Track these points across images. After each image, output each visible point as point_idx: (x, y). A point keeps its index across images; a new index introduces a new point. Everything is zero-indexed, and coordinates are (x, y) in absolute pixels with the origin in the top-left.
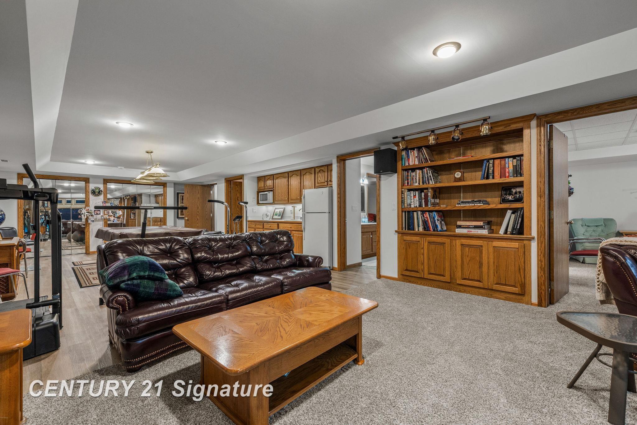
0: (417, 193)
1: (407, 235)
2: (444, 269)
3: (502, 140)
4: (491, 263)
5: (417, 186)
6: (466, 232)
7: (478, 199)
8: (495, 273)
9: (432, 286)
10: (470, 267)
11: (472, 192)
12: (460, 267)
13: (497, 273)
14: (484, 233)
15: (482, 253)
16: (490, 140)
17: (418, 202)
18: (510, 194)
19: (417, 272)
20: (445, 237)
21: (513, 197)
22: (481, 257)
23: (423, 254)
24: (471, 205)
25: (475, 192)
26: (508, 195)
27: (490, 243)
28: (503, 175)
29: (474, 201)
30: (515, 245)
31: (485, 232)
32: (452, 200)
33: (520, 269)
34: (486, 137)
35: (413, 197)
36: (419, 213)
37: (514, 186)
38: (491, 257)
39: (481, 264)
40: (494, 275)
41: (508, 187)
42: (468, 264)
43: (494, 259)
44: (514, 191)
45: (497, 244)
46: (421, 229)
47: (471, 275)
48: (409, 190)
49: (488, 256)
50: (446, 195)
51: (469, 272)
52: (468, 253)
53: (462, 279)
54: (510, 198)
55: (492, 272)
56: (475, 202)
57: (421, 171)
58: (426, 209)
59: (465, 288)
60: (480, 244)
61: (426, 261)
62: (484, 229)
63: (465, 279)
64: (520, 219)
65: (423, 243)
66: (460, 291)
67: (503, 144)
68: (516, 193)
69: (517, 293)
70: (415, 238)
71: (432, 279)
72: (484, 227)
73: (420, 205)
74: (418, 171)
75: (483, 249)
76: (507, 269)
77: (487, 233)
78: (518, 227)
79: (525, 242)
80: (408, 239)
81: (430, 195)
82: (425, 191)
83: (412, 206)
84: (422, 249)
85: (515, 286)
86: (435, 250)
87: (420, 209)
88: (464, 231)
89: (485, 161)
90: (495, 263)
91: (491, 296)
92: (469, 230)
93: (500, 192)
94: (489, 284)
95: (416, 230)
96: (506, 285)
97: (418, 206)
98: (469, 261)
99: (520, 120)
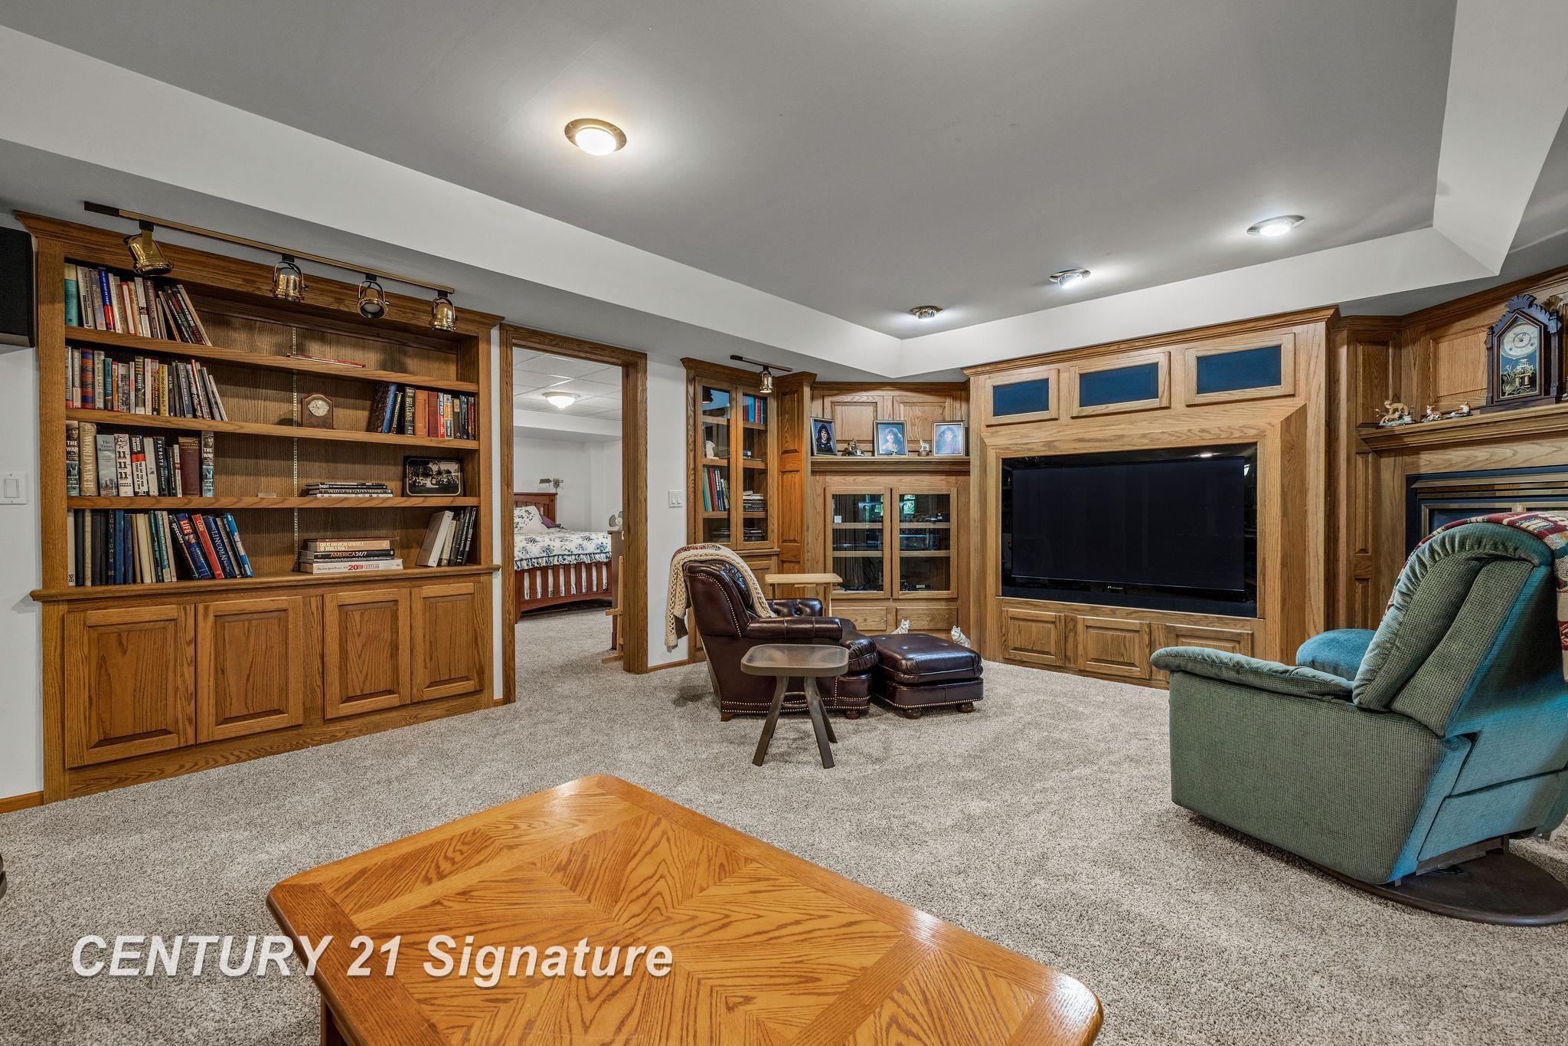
0: (149, 442)
1: (105, 604)
2: (284, 690)
3: (405, 344)
4: (419, 639)
5: (144, 417)
6: (346, 570)
7: (375, 482)
8: (428, 660)
9: (244, 756)
10: (366, 662)
11: (327, 461)
12: (337, 670)
13: (431, 658)
14: (395, 567)
15: (397, 619)
16: (378, 336)
17: (153, 478)
18: (426, 475)
19: (166, 732)
20: (282, 592)
21: (434, 481)
22: (395, 630)
23: (195, 661)
24: (360, 495)
25: (336, 462)
26: (423, 475)
27: (415, 591)
28: (433, 430)
29: (364, 484)
30: (466, 587)
31: (395, 565)
32: (263, 479)
33: (476, 639)
34: (443, 333)
35: (128, 457)
36: (164, 518)
37: (436, 458)
38: (419, 623)
39: (395, 648)
40: (426, 667)
41: (420, 457)
42: (360, 656)
43: (424, 628)
44: (435, 468)
45: (431, 590)
46: (170, 574)
47: (368, 682)
48: (104, 428)
49: (411, 624)
50: (240, 462)
51: (362, 678)
52: (358, 627)
53: (343, 703)
54: (428, 483)
55: (420, 660)
56: (369, 488)
57: (166, 367)
58: (195, 502)
59: (346, 724)
60: (390, 597)
61: (207, 682)
62: (393, 557)
63: (349, 699)
64: (471, 531)
65: (191, 622)
66: (334, 738)
67: (405, 354)
68: (439, 473)
69: (472, 690)
70: (147, 612)
71: (233, 735)
72: (392, 552)
73: (166, 488)
74: (150, 365)
75: (400, 607)
76: (453, 645)
77: (401, 567)
78: (467, 549)
79: (483, 578)
80: (115, 620)
81: (211, 456)
82: (181, 440)
83: (126, 491)
84: (189, 644)
85: (467, 679)
86: (248, 638)
87: (168, 502)
88: (341, 568)
89: (393, 388)
90: (427, 637)
91: (417, 720)
92: (353, 564)
93: (400, 468)
94: (415, 690)
95: (148, 578)
96: (449, 681)
97: (154, 491)
98: (364, 646)
99: (477, 318)
